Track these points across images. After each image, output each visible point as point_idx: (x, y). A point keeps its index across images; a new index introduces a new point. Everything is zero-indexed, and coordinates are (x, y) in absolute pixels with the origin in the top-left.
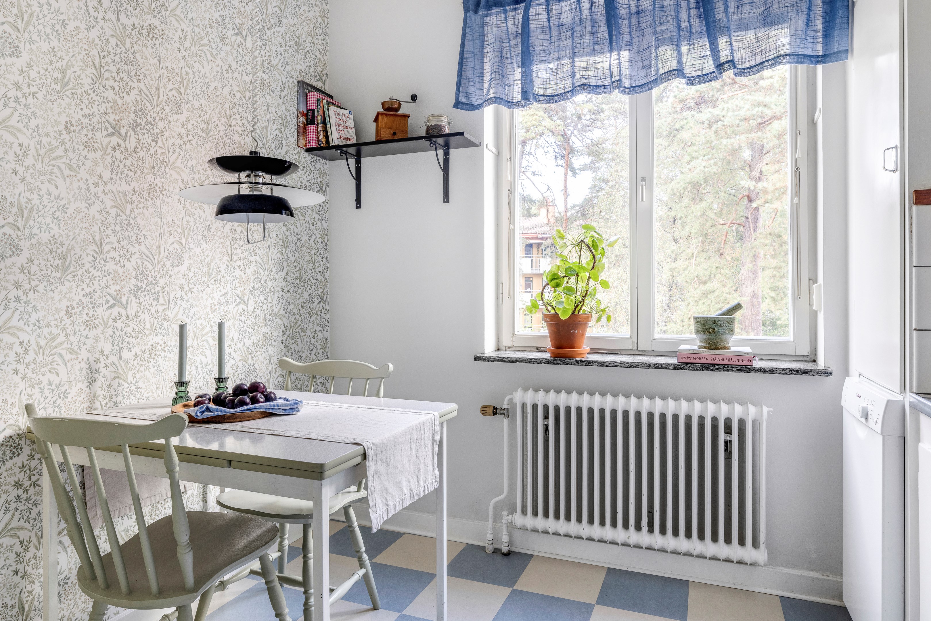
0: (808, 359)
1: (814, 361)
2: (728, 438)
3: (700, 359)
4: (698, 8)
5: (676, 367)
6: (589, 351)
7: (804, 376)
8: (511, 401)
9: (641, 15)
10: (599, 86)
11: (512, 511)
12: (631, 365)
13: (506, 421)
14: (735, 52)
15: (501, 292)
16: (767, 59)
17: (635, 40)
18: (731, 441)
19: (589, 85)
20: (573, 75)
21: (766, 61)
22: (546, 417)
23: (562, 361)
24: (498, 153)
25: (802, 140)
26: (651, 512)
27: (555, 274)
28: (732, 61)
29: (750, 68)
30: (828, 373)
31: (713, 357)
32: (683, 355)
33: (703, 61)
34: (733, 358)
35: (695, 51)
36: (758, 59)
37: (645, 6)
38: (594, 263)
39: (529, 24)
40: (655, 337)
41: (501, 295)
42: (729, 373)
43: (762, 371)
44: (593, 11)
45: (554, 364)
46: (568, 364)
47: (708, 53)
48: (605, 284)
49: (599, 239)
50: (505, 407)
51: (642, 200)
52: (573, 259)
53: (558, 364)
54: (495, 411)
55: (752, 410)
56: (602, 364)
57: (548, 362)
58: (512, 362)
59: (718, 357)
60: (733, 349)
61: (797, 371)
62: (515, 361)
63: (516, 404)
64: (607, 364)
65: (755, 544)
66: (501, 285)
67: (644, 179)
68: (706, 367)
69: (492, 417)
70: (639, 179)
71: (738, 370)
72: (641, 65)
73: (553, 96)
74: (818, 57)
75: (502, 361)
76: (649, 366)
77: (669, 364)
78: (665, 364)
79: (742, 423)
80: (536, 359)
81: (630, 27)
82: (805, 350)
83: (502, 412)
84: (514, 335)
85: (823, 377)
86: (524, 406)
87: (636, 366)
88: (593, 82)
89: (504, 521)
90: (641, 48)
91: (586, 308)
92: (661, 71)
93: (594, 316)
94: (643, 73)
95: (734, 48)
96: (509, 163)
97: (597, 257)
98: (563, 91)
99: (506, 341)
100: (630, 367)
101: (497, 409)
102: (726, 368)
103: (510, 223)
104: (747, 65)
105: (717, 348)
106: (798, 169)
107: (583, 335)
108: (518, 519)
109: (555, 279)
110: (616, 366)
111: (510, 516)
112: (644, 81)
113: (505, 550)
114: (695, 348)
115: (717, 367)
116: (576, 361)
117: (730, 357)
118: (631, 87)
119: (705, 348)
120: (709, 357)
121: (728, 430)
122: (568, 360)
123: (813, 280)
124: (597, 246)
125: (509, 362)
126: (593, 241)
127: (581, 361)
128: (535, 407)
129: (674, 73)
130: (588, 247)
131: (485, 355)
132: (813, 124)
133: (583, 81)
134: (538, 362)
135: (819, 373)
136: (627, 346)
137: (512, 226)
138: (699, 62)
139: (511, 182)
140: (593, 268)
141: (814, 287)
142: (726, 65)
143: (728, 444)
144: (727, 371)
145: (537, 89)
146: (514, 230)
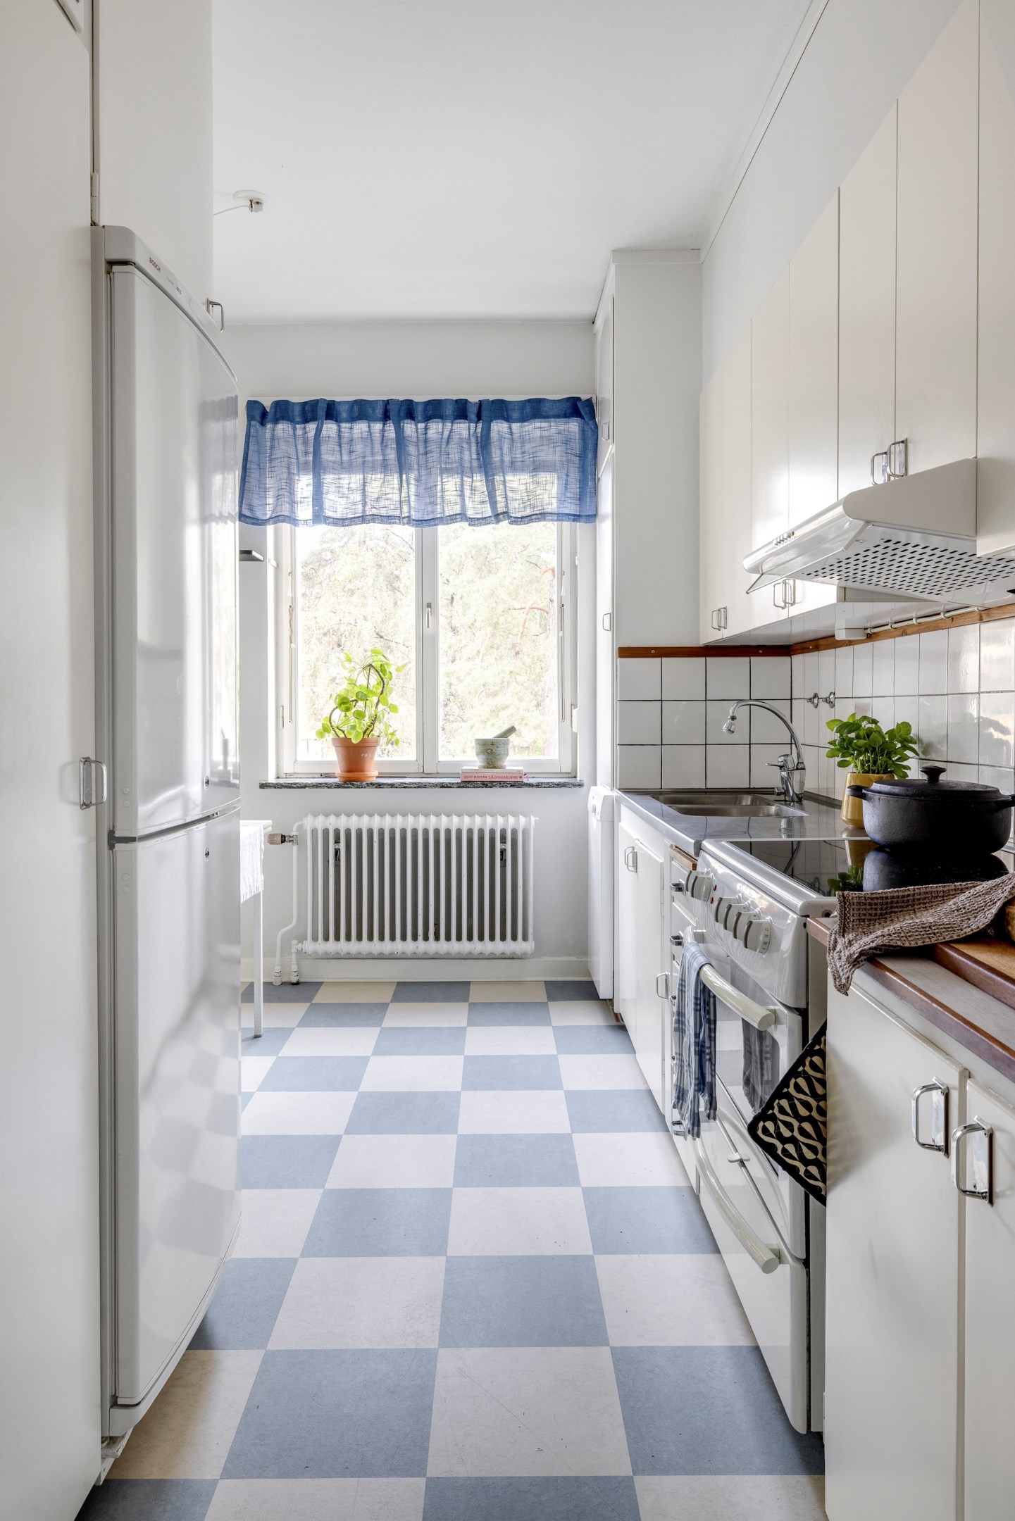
0: (570, 776)
1: (575, 777)
2: (503, 847)
3: (480, 777)
4: (478, 459)
5: (459, 786)
6: (377, 775)
7: (563, 789)
8: (300, 828)
9: (429, 456)
10: (388, 516)
11: (302, 939)
12: (419, 786)
13: (295, 848)
14: (509, 502)
15: (281, 716)
16: (535, 513)
17: (423, 478)
18: (505, 850)
19: (380, 516)
20: (364, 504)
21: (533, 515)
22: (337, 841)
23: (353, 785)
24: (278, 565)
25: (566, 579)
26: (437, 924)
27: (344, 698)
28: (506, 512)
29: (522, 518)
30: (580, 785)
31: (491, 775)
32: (466, 775)
33: (483, 506)
34: (508, 775)
35: (476, 496)
36: (528, 512)
37: (433, 447)
38: (384, 687)
39: (320, 446)
40: (440, 760)
41: (281, 719)
42: (504, 789)
43: (531, 785)
44: (384, 444)
45: (345, 787)
46: (359, 787)
47: (487, 499)
48: (394, 709)
49: (387, 664)
50: (294, 833)
51: (428, 627)
52: (362, 681)
53: (349, 787)
54: (283, 839)
55: (522, 820)
56: (392, 786)
57: (338, 786)
58: (301, 788)
59: (495, 775)
60: (507, 768)
61: (558, 785)
62: (305, 786)
63: (306, 830)
64: (397, 785)
65: (525, 938)
66: (281, 708)
67: (429, 605)
68: (485, 785)
69: (281, 845)
70: (425, 605)
71: (511, 786)
72: (428, 500)
73: (343, 519)
74: (575, 515)
75: (290, 787)
76: (435, 786)
77: (453, 783)
78: (450, 783)
79: (514, 832)
80: (326, 784)
81: (418, 464)
82: (567, 768)
83: (291, 839)
84: (296, 761)
85: (577, 788)
86: (314, 831)
87: (424, 786)
88: (383, 512)
89: (293, 950)
90: (429, 486)
91: (376, 733)
92: (447, 514)
93: (383, 740)
94: (430, 508)
95: (509, 499)
96: (290, 577)
97: (385, 680)
98: (353, 516)
99: (287, 768)
100: (418, 787)
101: (285, 837)
102: (502, 784)
103: (291, 642)
104: (519, 515)
105: (495, 768)
106: (563, 606)
107: (372, 759)
108: (309, 946)
109: (344, 703)
110: (405, 787)
111: (300, 944)
112: (431, 517)
113: (294, 980)
114: (477, 768)
115: (494, 784)
116: (367, 784)
117: (505, 775)
118: (419, 520)
119: (485, 768)
120: (488, 775)
121: (503, 840)
122: (359, 783)
123: (574, 705)
124: (385, 670)
125: (298, 787)
126: (381, 665)
127: (371, 784)
128: (326, 832)
129: (458, 517)
130: (377, 671)
131: (269, 782)
132: (574, 567)
133: (374, 511)
134: (328, 786)
135: (574, 785)
136: (414, 769)
137: (293, 645)
138: (479, 506)
139: (292, 598)
140: (382, 693)
141: (575, 711)
142: (501, 516)
143: (503, 852)
144: (503, 787)
145: (326, 511)
146: (295, 649)
